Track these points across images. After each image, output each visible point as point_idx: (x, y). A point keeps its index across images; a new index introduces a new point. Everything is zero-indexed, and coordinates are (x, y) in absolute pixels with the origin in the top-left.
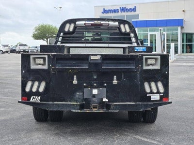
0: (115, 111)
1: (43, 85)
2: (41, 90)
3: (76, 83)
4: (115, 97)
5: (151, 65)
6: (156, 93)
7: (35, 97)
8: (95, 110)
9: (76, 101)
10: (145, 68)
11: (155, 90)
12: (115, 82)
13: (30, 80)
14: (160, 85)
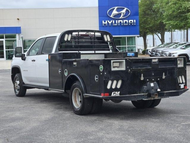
1: (120, 83)
2: (119, 86)
3: (143, 79)
7: (115, 92)
8: (156, 98)
11: (181, 82)
13: (110, 80)
14: (183, 78)
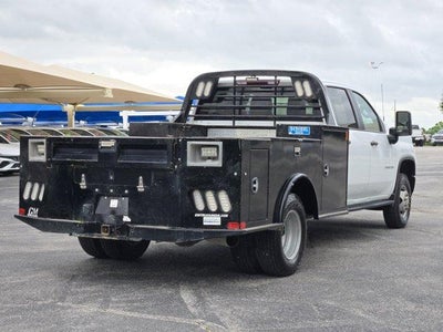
0: (134, 239)
3: (85, 187)
4: (140, 214)
5: (209, 158)
6: (214, 213)
7: (32, 209)
8: (105, 236)
9: (85, 218)
10: (190, 163)
11: (213, 207)
12: (141, 188)
13: (29, 181)
14: (223, 197)
